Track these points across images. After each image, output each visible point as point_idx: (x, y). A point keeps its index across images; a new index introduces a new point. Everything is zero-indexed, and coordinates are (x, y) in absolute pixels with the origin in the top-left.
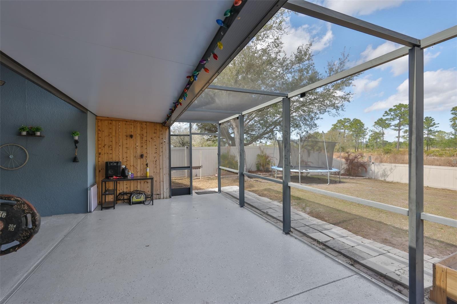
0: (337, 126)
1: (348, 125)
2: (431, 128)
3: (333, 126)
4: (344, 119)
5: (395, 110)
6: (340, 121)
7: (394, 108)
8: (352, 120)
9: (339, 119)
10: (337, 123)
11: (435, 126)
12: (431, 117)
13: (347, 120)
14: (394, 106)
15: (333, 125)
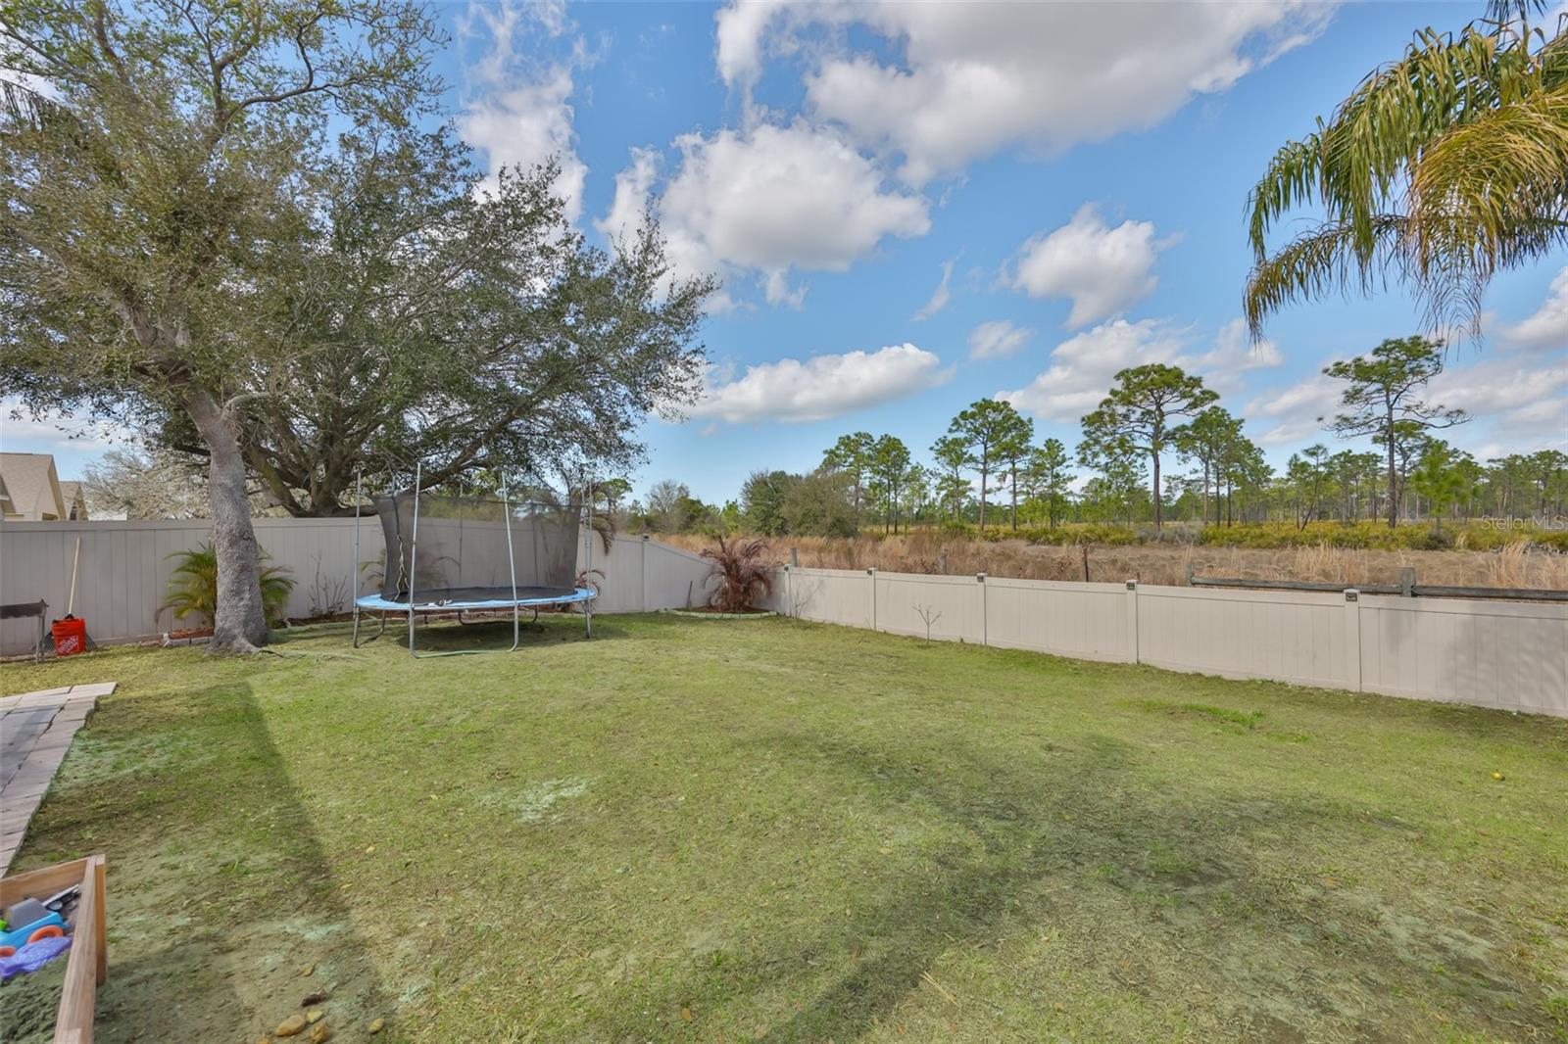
0: (837, 456)
1: (866, 453)
2: (1058, 469)
3: (826, 456)
4: (856, 435)
5: (973, 416)
6: (845, 441)
7: (970, 410)
8: (877, 439)
9: (843, 435)
10: (837, 448)
11: (1065, 464)
12: (1057, 441)
13: (864, 438)
14: (972, 406)
15: (825, 452)
